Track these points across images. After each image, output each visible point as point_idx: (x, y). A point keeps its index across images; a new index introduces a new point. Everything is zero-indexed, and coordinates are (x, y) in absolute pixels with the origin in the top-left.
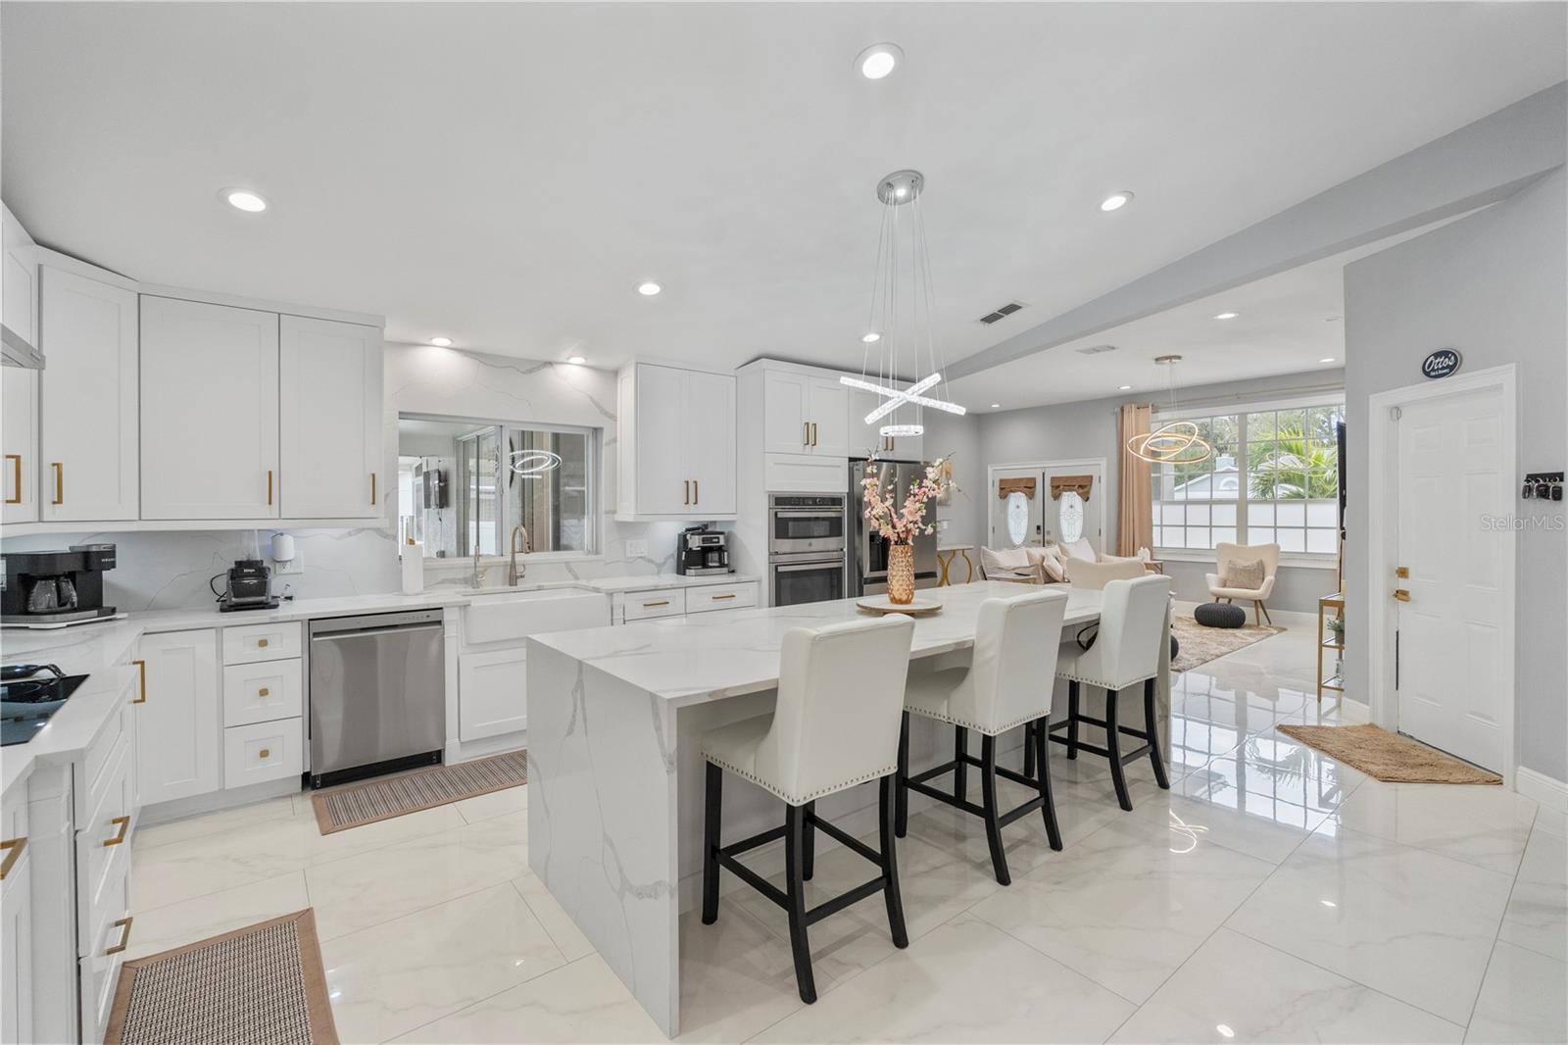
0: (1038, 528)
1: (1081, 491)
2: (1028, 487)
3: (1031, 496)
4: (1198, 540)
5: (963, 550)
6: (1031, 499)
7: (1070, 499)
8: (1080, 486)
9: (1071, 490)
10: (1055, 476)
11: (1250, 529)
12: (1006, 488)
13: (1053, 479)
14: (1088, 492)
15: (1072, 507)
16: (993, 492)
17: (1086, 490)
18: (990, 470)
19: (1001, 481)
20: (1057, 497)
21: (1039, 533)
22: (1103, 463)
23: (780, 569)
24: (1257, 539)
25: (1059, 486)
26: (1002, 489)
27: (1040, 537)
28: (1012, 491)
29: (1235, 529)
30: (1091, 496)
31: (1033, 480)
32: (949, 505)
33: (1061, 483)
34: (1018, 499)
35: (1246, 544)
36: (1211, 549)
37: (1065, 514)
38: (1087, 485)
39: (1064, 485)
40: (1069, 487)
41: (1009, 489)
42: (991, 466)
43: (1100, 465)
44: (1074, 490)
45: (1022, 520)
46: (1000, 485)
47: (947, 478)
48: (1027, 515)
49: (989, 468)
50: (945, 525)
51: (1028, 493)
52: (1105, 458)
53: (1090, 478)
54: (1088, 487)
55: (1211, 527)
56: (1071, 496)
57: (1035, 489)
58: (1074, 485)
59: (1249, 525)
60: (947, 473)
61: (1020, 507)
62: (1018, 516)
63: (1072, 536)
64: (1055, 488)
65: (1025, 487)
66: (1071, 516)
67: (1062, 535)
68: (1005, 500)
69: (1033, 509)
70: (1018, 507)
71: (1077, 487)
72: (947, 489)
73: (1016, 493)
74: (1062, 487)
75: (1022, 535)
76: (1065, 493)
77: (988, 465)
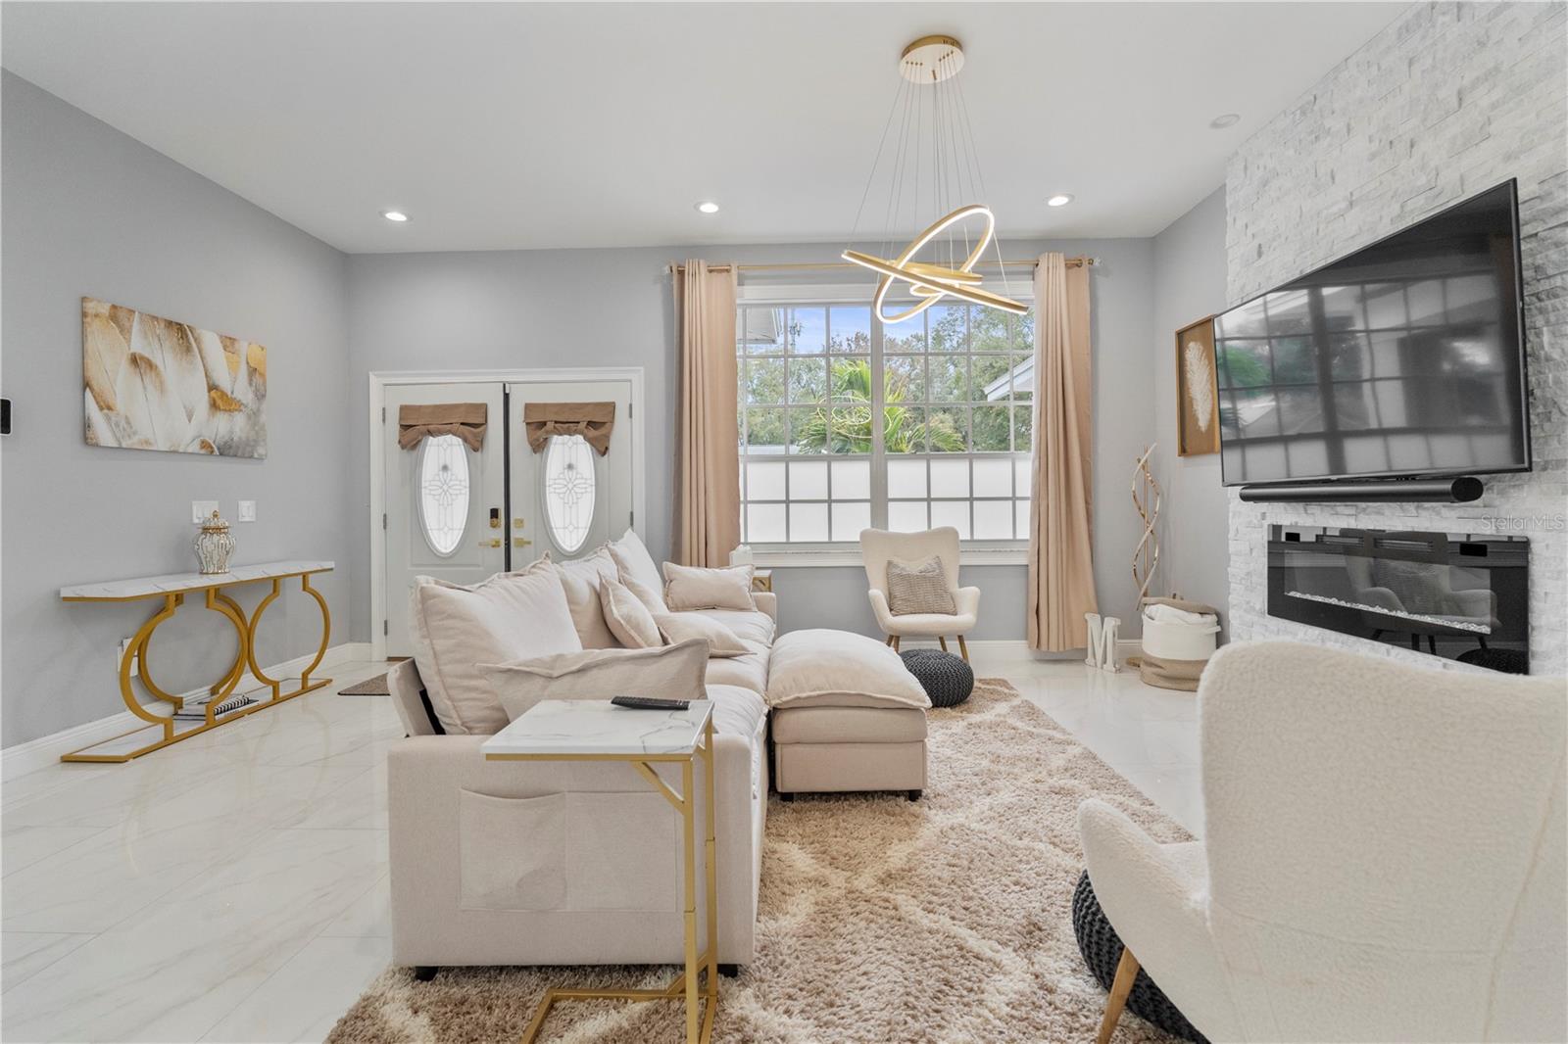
0: (494, 513)
1: (592, 433)
2: (469, 425)
3: (475, 443)
4: (809, 527)
5: (305, 576)
6: (476, 450)
7: (569, 451)
8: (590, 424)
9: (570, 433)
10: (528, 402)
11: (890, 504)
12: (415, 428)
13: (528, 407)
14: (607, 437)
15: (570, 467)
16: (382, 436)
17: (602, 431)
18: (375, 382)
19: (404, 409)
20: (539, 446)
21: (493, 526)
22: (637, 376)
24: (904, 521)
25: (545, 424)
26: (405, 427)
27: (500, 534)
28: (430, 433)
29: (868, 506)
30: (613, 445)
31: (482, 409)
32: (261, 459)
33: (550, 417)
34: (444, 452)
35: (886, 528)
36: (830, 542)
37: (557, 481)
38: (604, 423)
39: (556, 422)
40: (567, 425)
41: (424, 428)
42: (377, 376)
43: (630, 381)
44: (576, 432)
45: (454, 497)
46: (400, 419)
47: (251, 384)
48: (468, 485)
49: (373, 380)
50: (247, 510)
51: (470, 437)
52: (642, 368)
53: (610, 408)
54: (607, 425)
55: (830, 501)
56: (570, 443)
57: (486, 430)
58: (578, 423)
59: (890, 496)
60: (253, 371)
61: (450, 467)
62: (445, 487)
63: (571, 528)
64: (533, 427)
65: (462, 424)
66: (570, 486)
67: (551, 528)
68: (414, 453)
69: (482, 473)
70: (445, 468)
71: (582, 425)
72: (254, 416)
73: (441, 438)
74: (550, 426)
75: (456, 532)
76: (556, 439)
77: (370, 373)
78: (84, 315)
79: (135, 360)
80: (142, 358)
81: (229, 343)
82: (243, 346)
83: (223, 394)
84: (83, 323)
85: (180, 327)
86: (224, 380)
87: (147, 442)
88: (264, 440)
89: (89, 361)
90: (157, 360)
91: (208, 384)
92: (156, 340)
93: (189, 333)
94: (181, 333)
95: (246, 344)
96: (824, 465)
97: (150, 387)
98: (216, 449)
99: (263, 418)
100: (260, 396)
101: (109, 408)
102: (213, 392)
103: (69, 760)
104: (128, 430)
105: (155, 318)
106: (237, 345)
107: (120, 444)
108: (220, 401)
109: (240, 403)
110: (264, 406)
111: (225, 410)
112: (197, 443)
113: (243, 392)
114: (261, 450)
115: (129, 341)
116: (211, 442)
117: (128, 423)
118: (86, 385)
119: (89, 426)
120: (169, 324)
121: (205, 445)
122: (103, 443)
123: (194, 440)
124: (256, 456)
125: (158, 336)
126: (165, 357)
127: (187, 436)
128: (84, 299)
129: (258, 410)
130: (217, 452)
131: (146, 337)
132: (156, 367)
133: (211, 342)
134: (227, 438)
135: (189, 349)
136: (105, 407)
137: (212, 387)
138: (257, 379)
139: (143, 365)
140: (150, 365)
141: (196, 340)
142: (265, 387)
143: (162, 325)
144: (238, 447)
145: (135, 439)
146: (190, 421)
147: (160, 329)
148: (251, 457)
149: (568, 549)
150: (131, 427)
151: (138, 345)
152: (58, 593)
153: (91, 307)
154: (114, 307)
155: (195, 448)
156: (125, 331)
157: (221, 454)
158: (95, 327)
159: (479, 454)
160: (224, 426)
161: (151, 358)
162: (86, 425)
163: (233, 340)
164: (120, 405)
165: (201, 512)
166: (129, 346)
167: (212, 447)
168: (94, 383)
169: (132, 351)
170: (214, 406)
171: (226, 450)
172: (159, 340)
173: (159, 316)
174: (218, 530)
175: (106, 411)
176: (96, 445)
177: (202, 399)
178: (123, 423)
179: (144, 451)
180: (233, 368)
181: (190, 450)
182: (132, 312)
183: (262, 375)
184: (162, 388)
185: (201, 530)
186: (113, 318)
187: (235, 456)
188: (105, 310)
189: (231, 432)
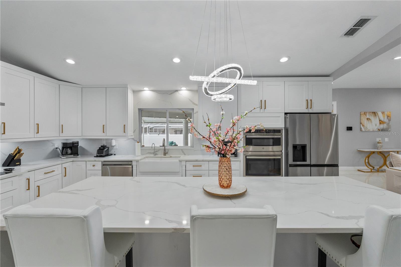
5: (398, 151)
23: (248, 157)
47: (387, 119)
50: (386, 140)
60: (388, 116)
72: (388, 124)
78: (361, 114)
79: (367, 119)
80: (368, 118)
81: (383, 113)
82: (386, 113)
85: (374, 112)
86: (382, 119)
87: (369, 130)
88: (390, 128)
89: (361, 120)
90: (371, 118)
94: (375, 113)
95: (386, 112)
99: (390, 124)
100: (390, 120)
101: (364, 126)
102: (380, 121)
103: (358, 170)
105: (370, 112)
106: (385, 113)
107: (365, 131)
108: (381, 122)
109: (385, 122)
110: (390, 122)
111: (382, 124)
112: (377, 129)
113: (386, 120)
114: (390, 130)
115: (366, 116)
118: (361, 123)
120: (373, 112)
121: (379, 129)
122: (363, 131)
124: (388, 130)
126: (372, 118)
127: (375, 128)
128: (361, 112)
130: (381, 130)
131: (369, 115)
133: (380, 114)
134: (383, 128)
135: (376, 115)
136: (363, 126)
137: (380, 120)
138: (389, 118)
139: (369, 119)
140: (370, 119)
141: (377, 114)
143: (372, 113)
144: (385, 130)
145: (367, 130)
146: (376, 126)
147: (371, 114)
148: (388, 131)
151: (368, 117)
152: (357, 149)
153: (361, 113)
154: (364, 112)
155: (377, 130)
156: (366, 115)
157: (382, 131)
158: (362, 116)
160: (382, 126)
162: (361, 128)
163: (384, 112)
164: (365, 125)
165: (378, 140)
169: (367, 117)
170: (380, 123)
171: (383, 130)
174: (380, 143)
176: (362, 131)
177: (378, 122)
178: (366, 128)
179: (369, 131)
180: (384, 117)
181: (376, 130)
182: (367, 112)
183: (390, 117)
184: (371, 122)
185: (377, 143)
186: (364, 114)
187: (384, 131)
188: (363, 113)
189: (384, 127)
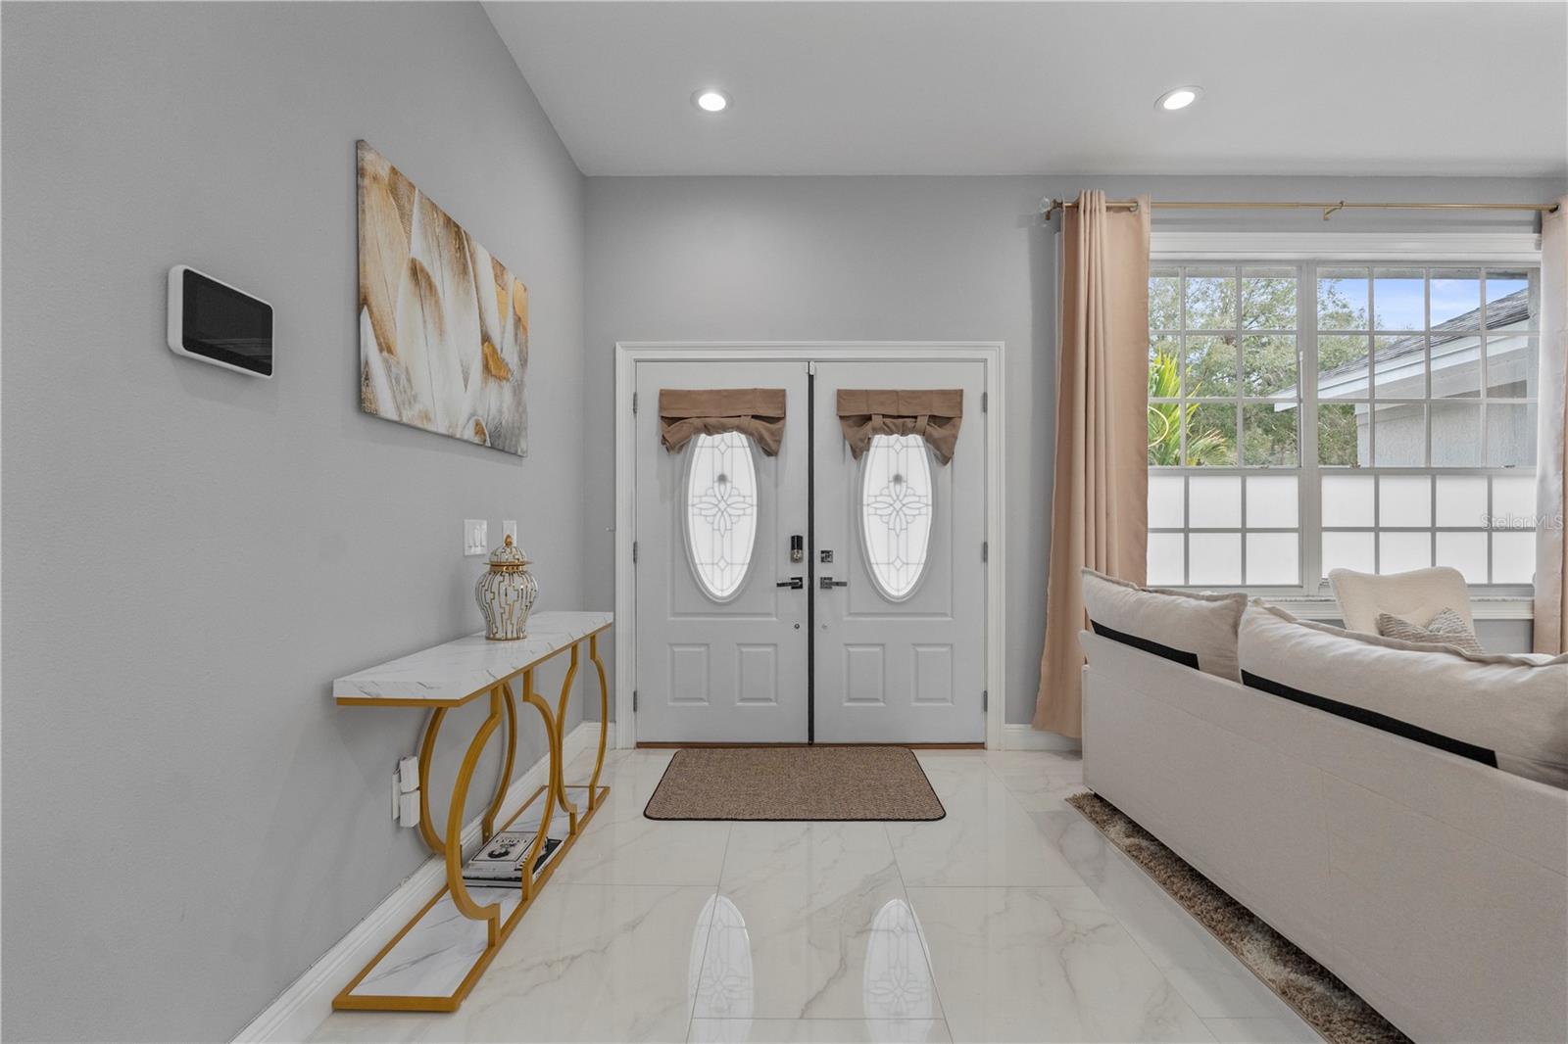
0: (796, 542)
1: (937, 432)
2: (761, 418)
3: (767, 447)
4: (1215, 565)
5: (592, 639)
6: (765, 453)
7: (898, 457)
8: (933, 418)
9: (904, 432)
10: (842, 388)
11: (1325, 535)
12: (684, 421)
13: (843, 396)
14: (951, 438)
15: (898, 479)
16: (634, 433)
17: (944, 431)
18: (624, 357)
19: (666, 397)
20: (856, 449)
21: (795, 560)
22: (995, 355)
25: (866, 419)
26: (669, 421)
27: (801, 570)
28: (709, 430)
29: (1295, 536)
30: (961, 448)
31: (778, 397)
32: (523, 457)
33: (876, 409)
34: (722, 455)
35: (1319, 568)
36: (1243, 587)
37: (879, 499)
38: (950, 419)
39: (884, 416)
40: (901, 420)
41: (698, 423)
42: (627, 348)
43: (985, 361)
44: (913, 430)
45: (735, 519)
46: (661, 408)
47: (516, 341)
48: (755, 502)
49: (620, 353)
51: (766, 435)
52: (1002, 344)
53: (955, 397)
54: (954, 420)
55: (1244, 531)
56: (898, 447)
57: (784, 425)
58: (916, 417)
59: (1325, 524)
60: (518, 322)
61: (729, 478)
62: (722, 505)
63: (898, 564)
64: (850, 422)
65: (754, 417)
66: (898, 505)
67: (870, 564)
68: (679, 458)
69: (777, 486)
70: (722, 479)
71: (922, 422)
72: (518, 390)
73: (717, 437)
74: (877, 421)
75: (737, 569)
76: (879, 440)
77: (617, 344)
78: (360, 172)
79: (415, 272)
80: (423, 270)
81: (499, 269)
82: (509, 277)
83: (494, 351)
84: (358, 187)
85: (458, 231)
86: (494, 328)
87: (427, 417)
88: (526, 428)
89: (368, 259)
90: (437, 280)
91: (482, 331)
92: (435, 244)
93: (465, 243)
94: (457, 240)
95: (513, 278)
96: (1236, 483)
97: (430, 326)
98: (488, 439)
99: (526, 395)
100: (524, 362)
101: (390, 351)
102: (486, 347)
104: (408, 390)
105: (434, 206)
106: (505, 278)
107: (400, 415)
108: (491, 360)
109: (507, 369)
110: (526, 377)
111: (496, 376)
112: (471, 425)
113: (509, 350)
114: (523, 445)
115: (409, 237)
116: (484, 424)
117: (409, 380)
118: (362, 301)
119: (367, 379)
120: (449, 222)
121: (479, 430)
122: (379, 410)
123: (468, 421)
124: (519, 453)
125: (437, 237)
126: (442, 276)
127: (462, 411)
128: (362, 145)
129: (522, 381)
130: (488, 442)
131: (426, 235)
132: (436, 290)
133: (484, 265)
134: (496, 420)
135: (464, 271)
136: (386, 347)
137: (486, 338)
138: (521, 334)
139: (423, 283)
140: (433, 284)
141: (472, 257)
142: (527, 347)
143: (442, 220)
144: (505, 439)
145: (418, 407)
146: (463, 387)
147: (438, 227)
148: (515, 454)
149: (894, 593)
150: (412, 388)
151: (418, 249)
153: (368, 163)
154: (394, 171)
155: (469, 433)
156: (405, 216)
157: (492, 447)
158: (376, 199)
159: (772, 458)
160: (496, 402)
161: (431, 274)
162: (362, 377)
163: (502, 268)
164: (399, 347)
166: (409, 243)
167: (484, 434)
168: (372, 299)
169: (411, 256)
170: (486, 367)
171: (495, 440)
172: (439, 246)
173: (441, 206)
174: (511, 568)
175: (385, 354)
176: (372, 414)
177: (476, 354)
178: (403, 377)
179: (423, 432)
180: (502, 313)
181: (466, 435)
182: (412, 188)
183: (525, 330)
184: (440, 328)
185: (488, 568)
186: (393, 189)
187: (503, 451)
188: (384, 173)
189: (500, 412)
